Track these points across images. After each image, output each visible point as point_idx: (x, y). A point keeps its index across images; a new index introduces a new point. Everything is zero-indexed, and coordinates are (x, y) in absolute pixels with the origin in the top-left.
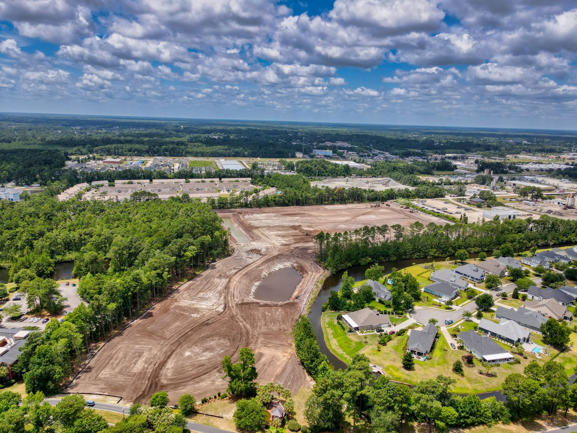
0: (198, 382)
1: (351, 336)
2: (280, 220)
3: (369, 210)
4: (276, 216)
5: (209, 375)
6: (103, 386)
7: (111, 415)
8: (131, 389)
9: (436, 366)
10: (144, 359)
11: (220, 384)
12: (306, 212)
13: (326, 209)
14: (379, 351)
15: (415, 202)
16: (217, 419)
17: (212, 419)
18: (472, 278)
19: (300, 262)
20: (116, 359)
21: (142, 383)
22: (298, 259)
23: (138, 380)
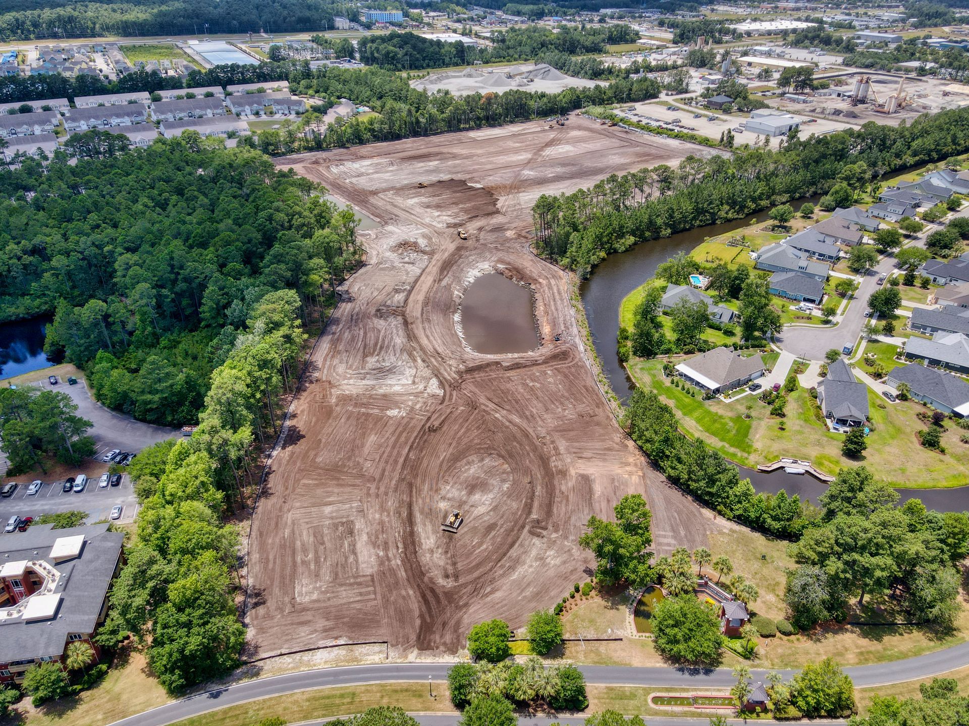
0: (512, 568)
1: (712, 407)
2: (406, 172)
3: (552, 135)
4: (392, 164)
5: (521, 545)
6: (321, 623)
7: (396, 691)
8: (390, 617)
9: (891, 441)
10: (365, 537)
11: (558, 561)
12: (445, 150)
13: (474, 140)
14: (783, 429)
15: (618, 111)
16: (612, 644)
17: (603, 647)
18: (820, 255)
19: (507, 259)
20: (305, 551)
21: (404, 598)
22: (500, 254)
23: (390, 591)
